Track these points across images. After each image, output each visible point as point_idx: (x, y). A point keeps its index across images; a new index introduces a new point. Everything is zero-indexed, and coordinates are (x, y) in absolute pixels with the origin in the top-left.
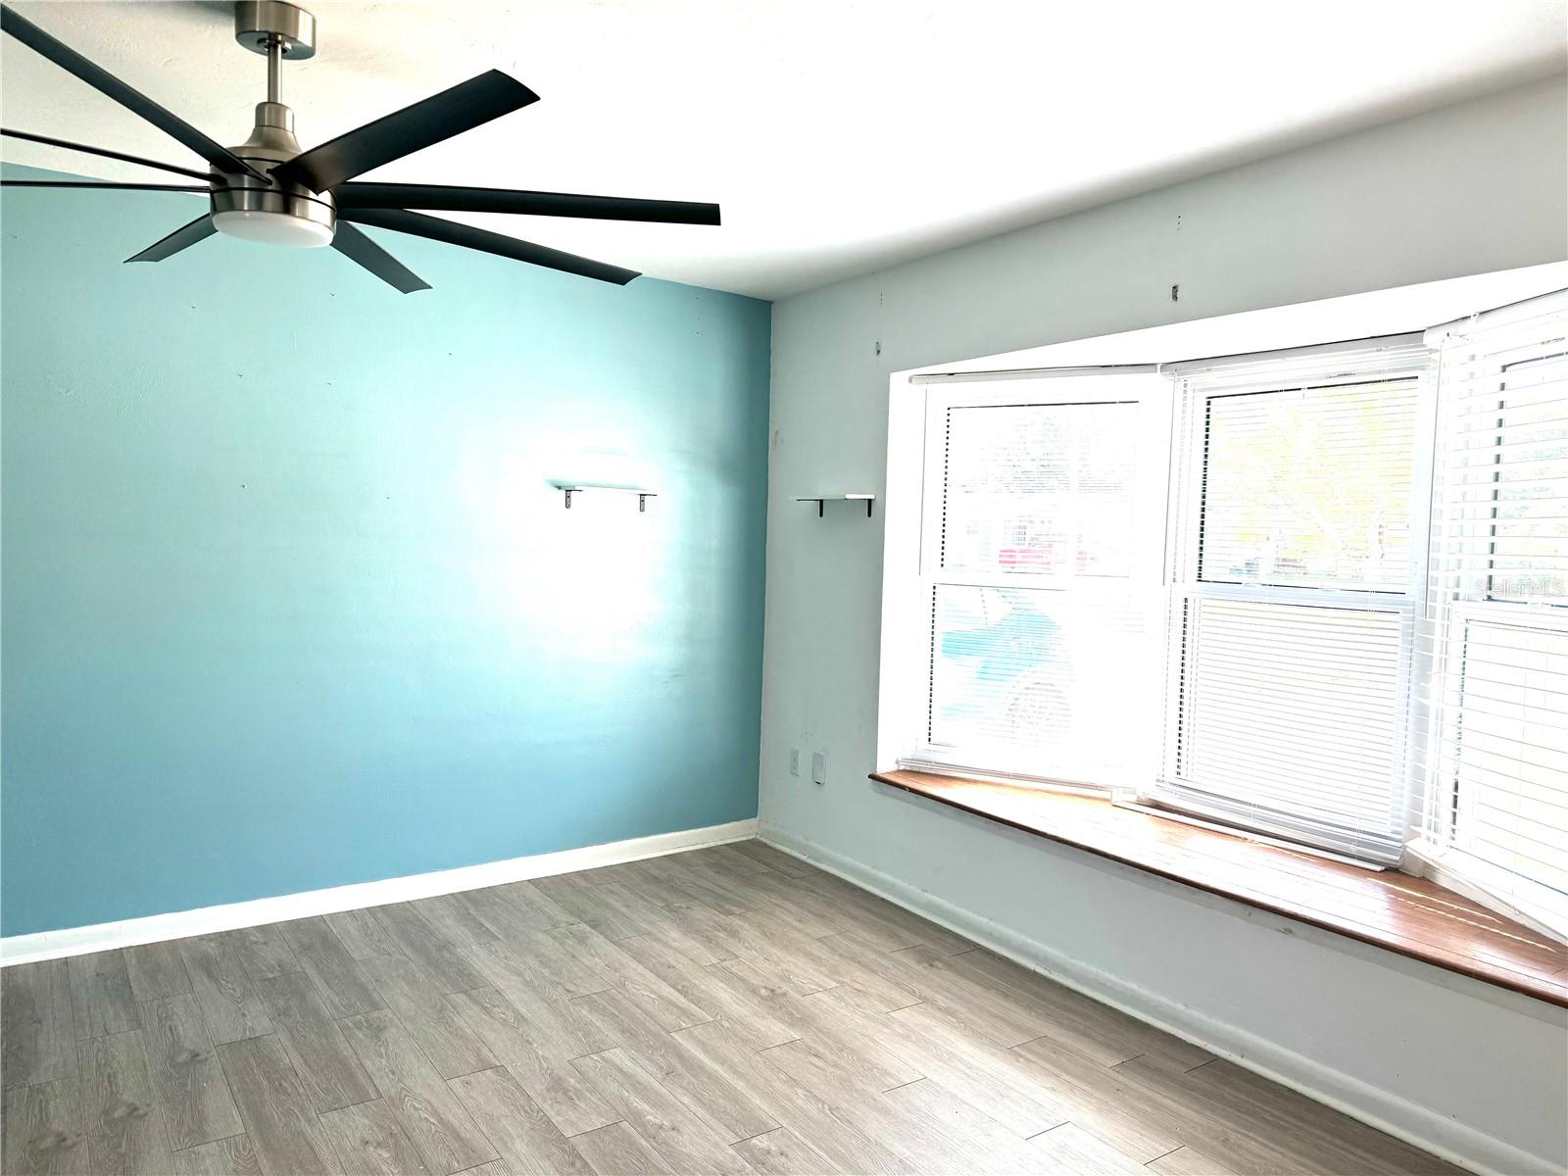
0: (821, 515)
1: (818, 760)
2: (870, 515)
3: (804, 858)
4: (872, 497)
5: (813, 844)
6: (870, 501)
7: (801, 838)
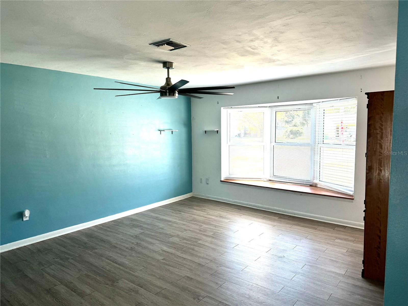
0: (206, 133)
1: (207, 180)
2: (217, 133)
3: (205, 198)
4: (218, 130)
5: (206, 195)
6: (217, 131)
7: (204, 195)
